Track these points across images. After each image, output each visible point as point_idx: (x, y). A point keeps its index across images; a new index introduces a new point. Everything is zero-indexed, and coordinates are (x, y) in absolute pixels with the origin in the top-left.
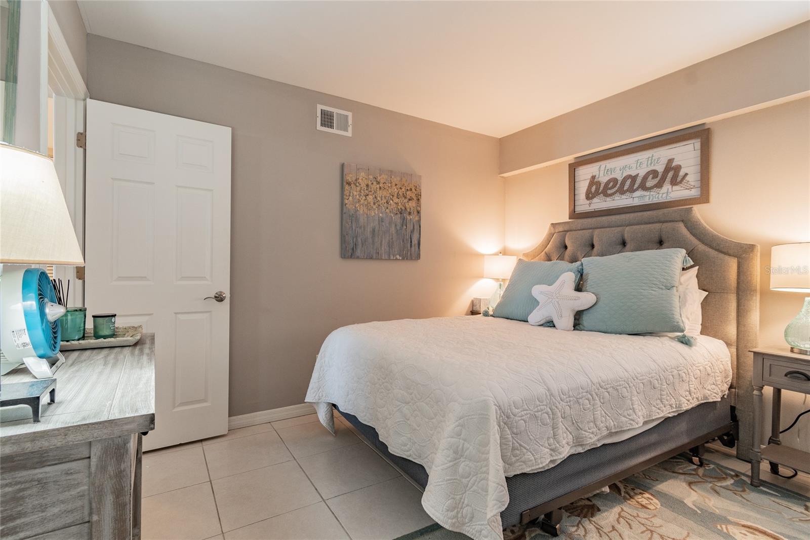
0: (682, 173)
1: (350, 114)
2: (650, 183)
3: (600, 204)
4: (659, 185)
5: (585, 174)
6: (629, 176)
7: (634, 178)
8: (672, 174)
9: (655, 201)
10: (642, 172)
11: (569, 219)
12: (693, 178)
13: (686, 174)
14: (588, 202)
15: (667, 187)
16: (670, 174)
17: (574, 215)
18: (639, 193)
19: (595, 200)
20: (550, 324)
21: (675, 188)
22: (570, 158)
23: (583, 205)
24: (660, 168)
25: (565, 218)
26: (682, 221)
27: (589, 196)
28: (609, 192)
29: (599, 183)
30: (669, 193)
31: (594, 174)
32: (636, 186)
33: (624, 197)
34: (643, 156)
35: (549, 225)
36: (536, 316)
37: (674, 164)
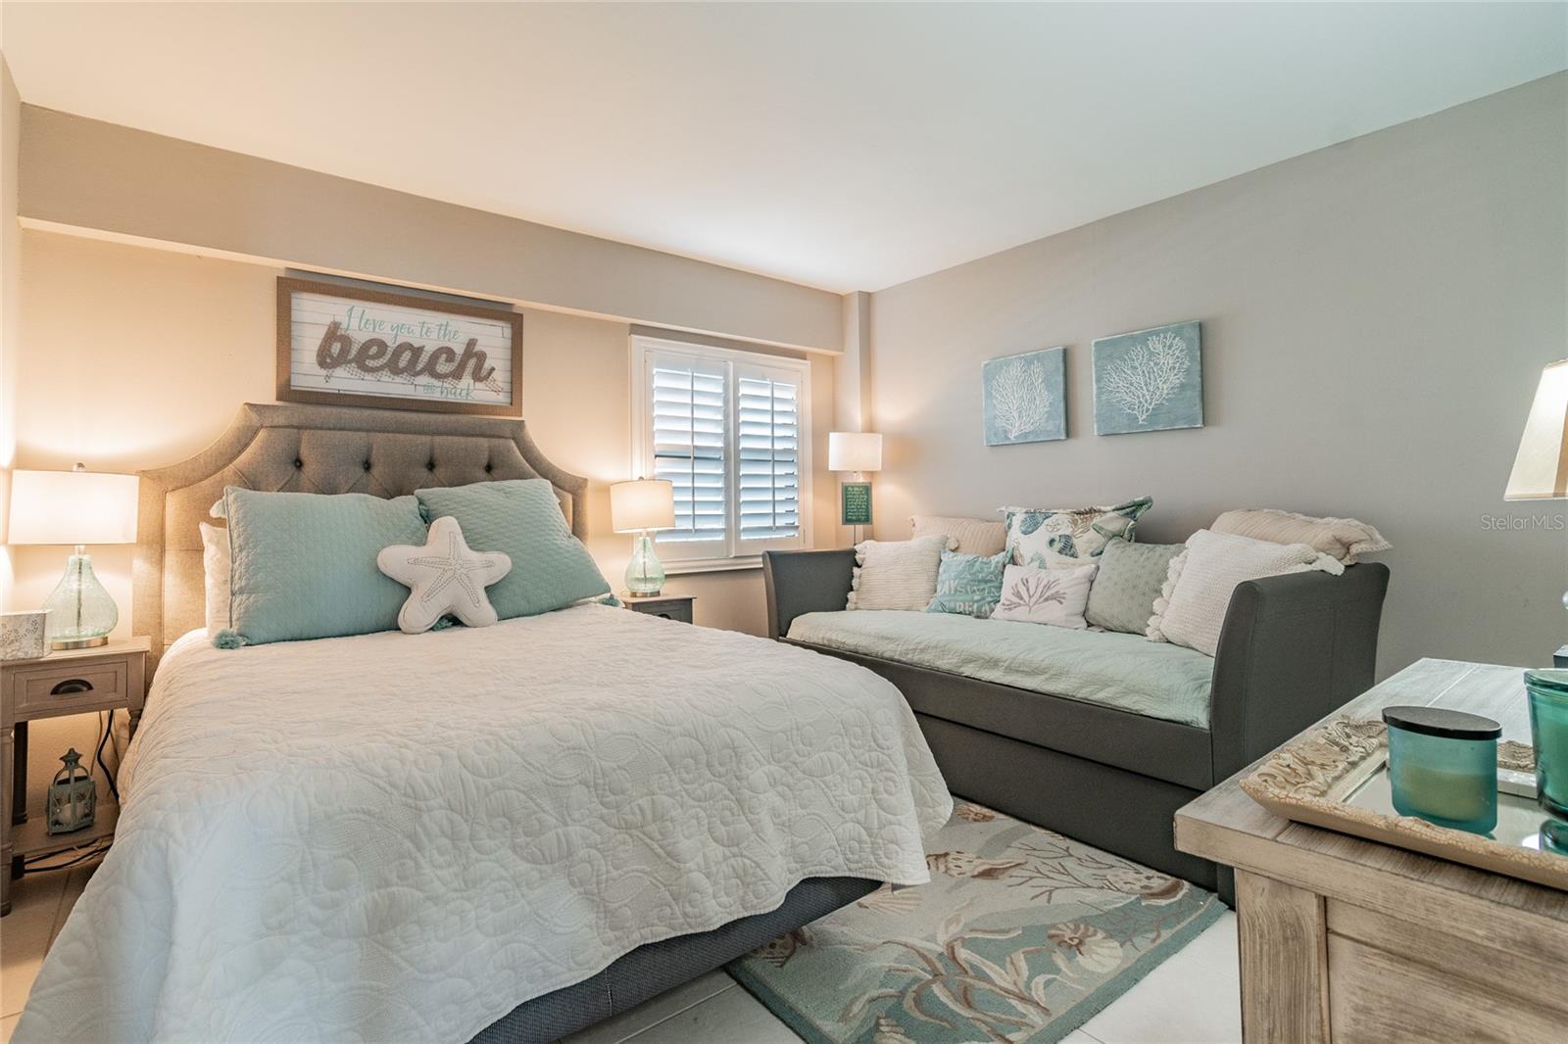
0: (487, 365)
2: (442, 367)
3: (346, 380)
4: (457, 375)
5: (315, 314)
6: (408, 346)
7: (417, 352)
9: (451, 398)
10: (430, 347)
11: (277, 400)
12: (501, 376)
13: (493, 369)
14: (324, 372)
15: (467, 381)
16: (472, 362)
17: (287, 392)
18: (424, 379)
19: (340, 372)
21: (479, 385)
23: (310, 375)
24: (459, 349)
25: (268, 396)
26: (513, 439)
27: (325, 359)
28: (370, 363)
29: (346, 341)
30: (467, 390)
31: (338, 319)
32: (420, 366)
33: (398, 379)
34: (434, 319)
35: (241, 405)
36: (414, 612)
37: (477, 348)
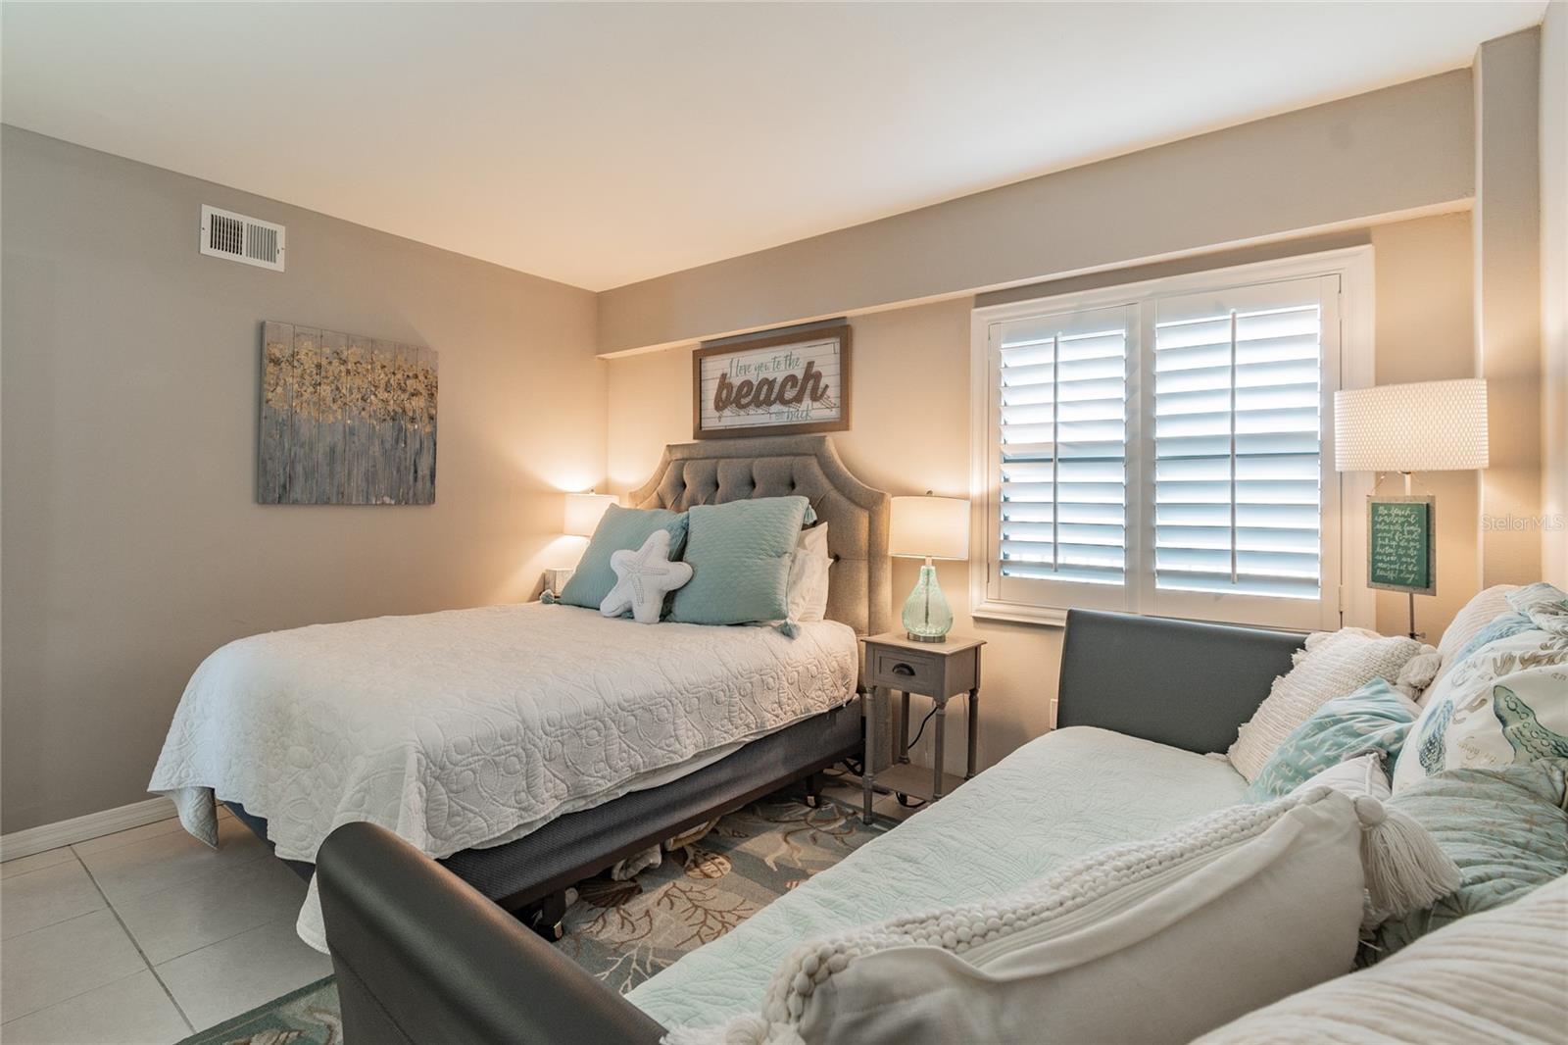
0: (822, 385)
1: (281, 231)
2: (789, 394)
3: (732, 419)
4: (798, 399)
5: (715, 367)
6: (765, 381)
7: (771, 383)
8: (809, 384)
9: (795, 421)
10: (780, 377)
11: (694, 438)
12: (833, 393)
13: (827, 386)
14: (717, 414)
15: (807, 402)
16: (811, 383)
17: (700, 433)
18: (776, 407)
19: (727, 412)
20: (628, 614)
21: (817, 405)
22: (695, 342)
23: (713, 420)
24: (800, 374)
25: (688, 439)
26: (816, 455)
27: (720, 405)
28: (744, 401)
29: (730, 386)
30: (812, 411)
31: (725, 371)
32: (773, 397)
33: (760, 411)
34: (781, 352)
35: (664, 447)
36: (611, 603)
37: (814, 370)
